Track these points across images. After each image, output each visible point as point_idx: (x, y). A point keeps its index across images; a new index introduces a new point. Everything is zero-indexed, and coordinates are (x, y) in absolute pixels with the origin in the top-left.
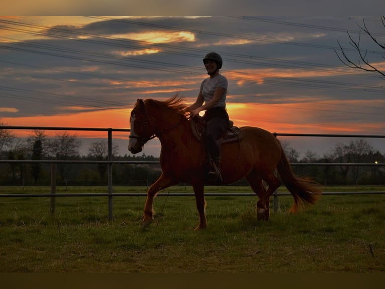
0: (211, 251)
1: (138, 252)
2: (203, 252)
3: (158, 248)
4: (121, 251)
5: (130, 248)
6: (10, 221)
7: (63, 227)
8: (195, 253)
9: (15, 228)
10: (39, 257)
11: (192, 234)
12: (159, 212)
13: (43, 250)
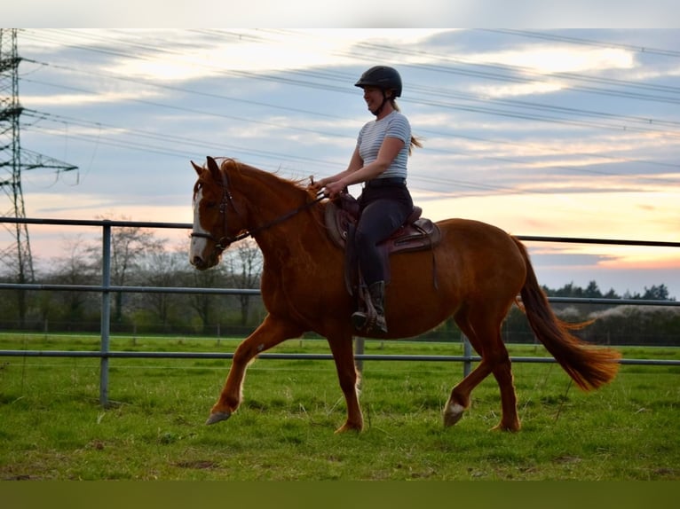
0: (663, 472)
1: (521, 470)
2: (648, 473)
3: (559, 463)
4: (488, 466)
5: (505, 461)
6: (279, 404)
7: (378, 417)
8: (630, 475)
9: (286, 417)
10: (333, 473)
11: (625, 438)
12: (559, 393)
13: (340, 460)
